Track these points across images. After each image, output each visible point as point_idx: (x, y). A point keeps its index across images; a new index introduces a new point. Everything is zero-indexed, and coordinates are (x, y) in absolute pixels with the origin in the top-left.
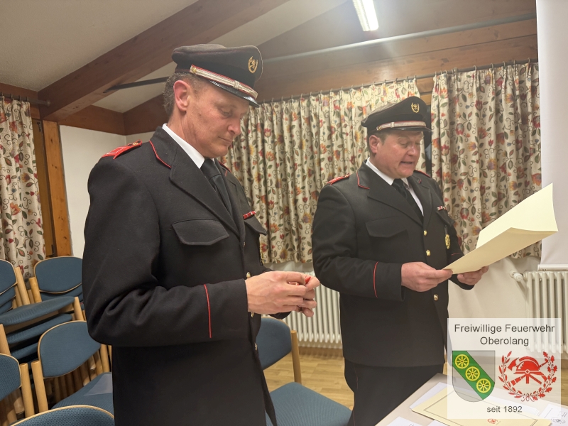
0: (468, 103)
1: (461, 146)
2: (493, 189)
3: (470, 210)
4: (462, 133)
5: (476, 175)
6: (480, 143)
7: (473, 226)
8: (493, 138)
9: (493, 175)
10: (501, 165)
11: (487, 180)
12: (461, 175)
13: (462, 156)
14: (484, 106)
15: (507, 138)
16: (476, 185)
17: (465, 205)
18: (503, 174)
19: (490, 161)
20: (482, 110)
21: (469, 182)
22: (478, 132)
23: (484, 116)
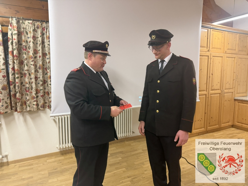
0: (29, 36)
1: (25, 56)
2: (41, 78)
3: (30, 88)
4: (26, 50)
5: (33, 71)
6: (35, 56)
7: (32, 96)
8: (41, 54)
9: (41, 72)
10: (45, 68)
11: (38, 74)
12: (25, 71)
13: (26, 61)
14: (37, 39)
15: (47, 56)
16: (33, 76)
17: (27, 86)
18: (46, 72)
19: (40, 65)
20: (36, 41)
21: (30, 75)
22: (34, 51)
23: (37, 44)
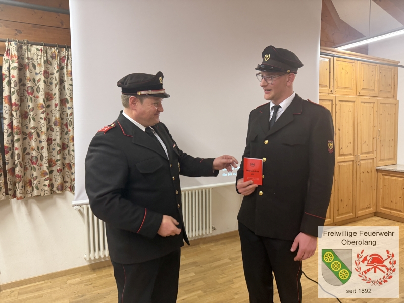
0: (38, 70)
1: (31, 105)
2: (58, 141)
3: (39, 157)
4: (32, 95)
5: (44, 129)
6: (47, 104)
7: (41, 170)
8: (57, 101)
9: (58, 130)
10: (65, 123)
11: (53, 134)
12: (31, 128)
13: (32, 113)
14: (51, 76)
15: (68, 103)
16: (44, 137)
17: (34, 153)
18: (66, 130)
19: (56, 119)
20: (49, 79)
21: (38, 135)
22: (46, 96)
23: (51, 83)
